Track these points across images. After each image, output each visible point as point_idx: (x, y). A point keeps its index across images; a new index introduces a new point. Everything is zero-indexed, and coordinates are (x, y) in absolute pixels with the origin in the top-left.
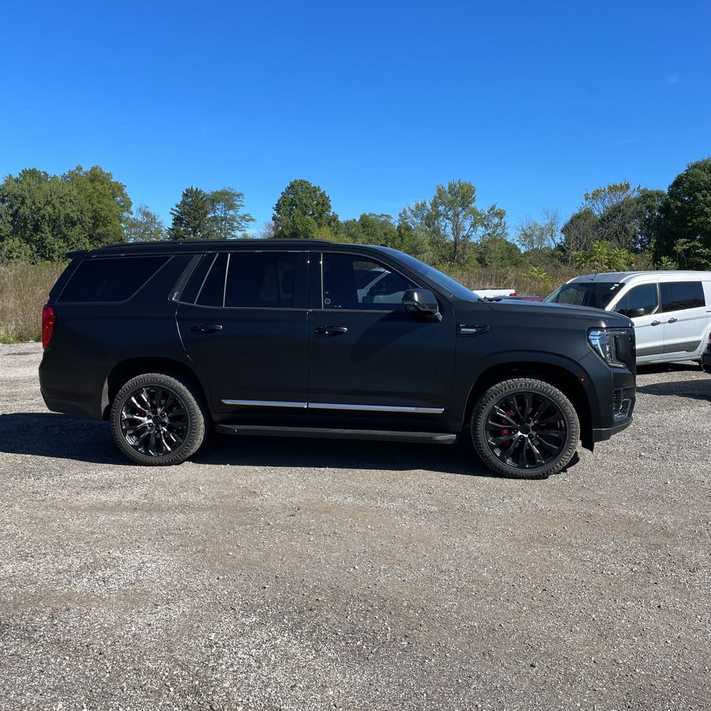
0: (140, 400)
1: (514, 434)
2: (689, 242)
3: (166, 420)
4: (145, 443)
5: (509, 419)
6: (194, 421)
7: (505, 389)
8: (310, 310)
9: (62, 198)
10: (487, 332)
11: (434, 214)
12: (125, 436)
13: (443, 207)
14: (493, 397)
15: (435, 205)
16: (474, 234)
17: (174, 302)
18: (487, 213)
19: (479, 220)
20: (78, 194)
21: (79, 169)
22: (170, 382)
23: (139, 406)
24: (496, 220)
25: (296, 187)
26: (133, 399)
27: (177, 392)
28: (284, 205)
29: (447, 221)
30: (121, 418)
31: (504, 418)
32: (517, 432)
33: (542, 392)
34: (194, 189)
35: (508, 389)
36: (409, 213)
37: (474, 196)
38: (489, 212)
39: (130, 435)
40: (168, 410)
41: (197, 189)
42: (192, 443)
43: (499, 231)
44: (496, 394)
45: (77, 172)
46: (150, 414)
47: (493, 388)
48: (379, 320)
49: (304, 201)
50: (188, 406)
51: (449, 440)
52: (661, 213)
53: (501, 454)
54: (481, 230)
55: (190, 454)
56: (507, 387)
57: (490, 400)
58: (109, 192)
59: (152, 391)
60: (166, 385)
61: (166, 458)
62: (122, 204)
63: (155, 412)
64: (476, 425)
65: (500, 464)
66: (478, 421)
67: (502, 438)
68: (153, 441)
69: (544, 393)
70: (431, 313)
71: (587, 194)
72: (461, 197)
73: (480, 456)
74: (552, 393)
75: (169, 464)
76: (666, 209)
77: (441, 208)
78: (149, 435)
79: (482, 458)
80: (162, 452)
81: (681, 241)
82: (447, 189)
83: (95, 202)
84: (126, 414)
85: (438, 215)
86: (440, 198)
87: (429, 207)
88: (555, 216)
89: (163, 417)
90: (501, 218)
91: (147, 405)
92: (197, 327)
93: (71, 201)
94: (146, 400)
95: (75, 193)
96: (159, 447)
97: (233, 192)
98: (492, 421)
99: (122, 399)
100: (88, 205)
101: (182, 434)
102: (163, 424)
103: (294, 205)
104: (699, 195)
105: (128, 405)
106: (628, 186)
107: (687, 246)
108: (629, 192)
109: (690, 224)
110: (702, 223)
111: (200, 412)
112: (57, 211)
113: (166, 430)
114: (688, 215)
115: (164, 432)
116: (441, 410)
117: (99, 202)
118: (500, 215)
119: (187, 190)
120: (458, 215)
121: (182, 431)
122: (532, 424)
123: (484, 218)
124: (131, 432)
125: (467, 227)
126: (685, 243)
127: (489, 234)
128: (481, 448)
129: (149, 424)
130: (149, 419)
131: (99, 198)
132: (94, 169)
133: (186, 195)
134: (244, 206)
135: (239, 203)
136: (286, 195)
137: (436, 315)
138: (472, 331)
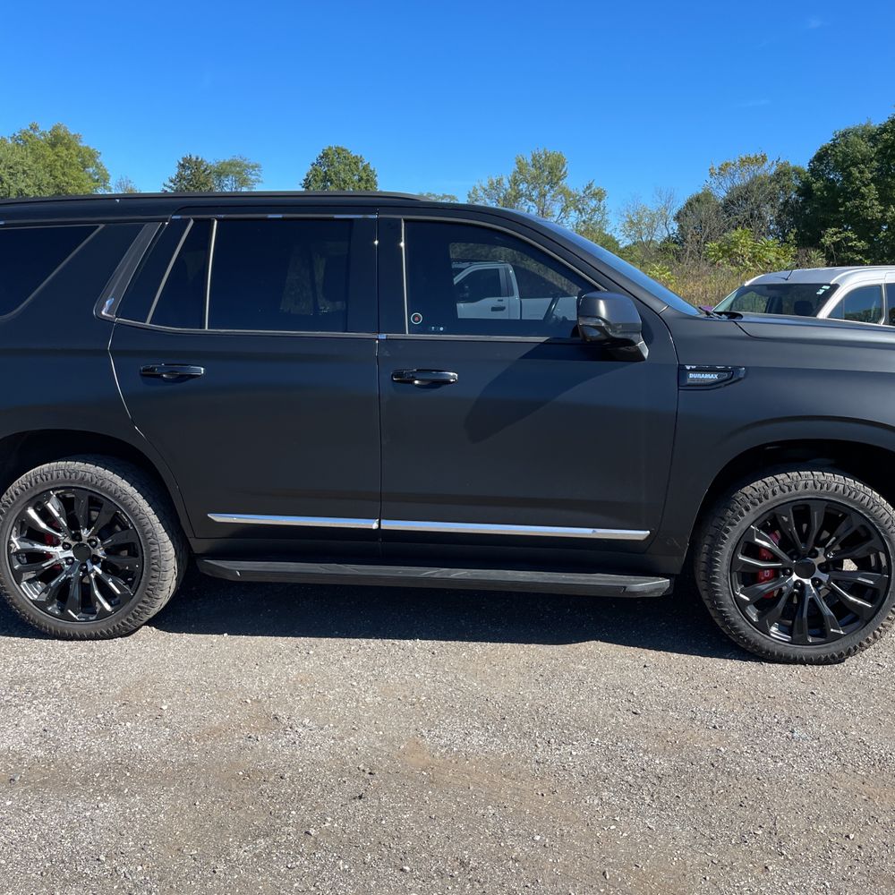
0: (45, 515)
1: (784, 579)
2: (840, 233)
3: (100, 553)
4: (62, 594)
5: (777, 549)
6: (154, 554)
7: (774, 493)
8: (383, 336)
9: (11, 167)
10: (740, 379)
11: (514, 194)
12: (19, 584)
13: (526, 185)
14: (747, 509)
15: (515, 182)
16: (565, 221)
17: (104, 320)
18: (582, 194)
19: (573, 202)
20: (35, 162)
21: (34, 128)
22: (103, 479)
23: (43, 525)
24: (593, 203)
25: (331, 157)
26: (31, 512)
27: (117, 499)
28: (315, 180)
29: (530, 203)
30: (9, 548)
31: (766, 548)
32: (791, 575)
33: (847, 499)
34: (194, 158)
35: (779, 494)
36: (480, 193)
37: (564, 170)
38: (584, 192)
39: (29, 581)
40: (103, 533)
41: (197, 159)
42: (152, 596)
43: (597, 218)
44: (755, 504)
45: (31, 132)
46: (67, 540)
47: (747, 490)
48: (525, 357)
49: (342, 175)
50: (142, 526)
51: (656, 590)
52: (800, 195)
53: (759, 616)
54: (574, 216)
55: (151, 616)
56: (777, 489)
57: (742, 515)
58: (77, 160)
59: (68, 496)
60: (95, 486)
61: (102, 626)
62: (97, 177)
63: (77, 537)
64: (711, 563)
65: (757, 636)
66: (717, 555)
67: (762, 587)
68: (75, 592)
69: (851, 501)
70: (631, 343)
71: (713, 169)
72: (549, 172)
73: (717, 620)
74: (865, 501)
75: (110, 637)
76: (806, 191)
77: (523, 187)
78: (67, 581)
79: (720, 624)
80: (94, 613)
81: (831, 230)
82: (529, 161)
83: (58, 174)
84: (20, 540)
85: (519, 195)
86: (520, 172)
87: (507, 186)
88: (670, 199)
89: (94, 547)
90: (600, 200)
91: (61, 525)
92: (152, 369)
93: (24, 172)
94: (57, 515)
95: (29, 161)
96: (87, 604)
97: (246, 163)
98: (744, 554)
99: (8, 511)
100: (47, 178)
101: (131, 578)
102: (95, 560)
103: (328, 181)
104: (854, 171)
105: (22, 523)
106: (764, 159)
107: (837, 237)
108: (766, 166)
109: (842, 209)
110: (857, 207)
111: (166, 537)
112: (5, 185)
113: (100, 572)
114: (840, 197)
115: (97, 576)
116: (642, 534)
117: (64, 174)
118: (599, 195)
119: (184, 159)
120: (544, 196)
121: (130, 574)
122: (821, 559)
123: (579, 200)
124: (31, 575)
125: (557, 212)
126: (835, 234)
127: (584, 222)
128: (720, 605)
129: (67, 559)
130: (66, 549)
131: (63, 168)
132: (56, 128)
133: (183, 166)
134: (262, 182)
135: (253, 178)
136: (317, 167)
137: (638, 345)
138: (710, 377)
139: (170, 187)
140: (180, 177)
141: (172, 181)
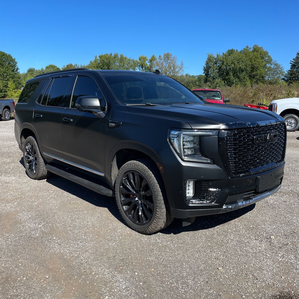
9: (238, 60)
10: (120, 126)
22: (33, 141)
26: (27, 147)
27: (34, 146)
32: (135, 198)
42: (39, 171)
50: (37, 153)
67: (127, 200)
84: (26, 154)
100: (249, 63)
112: (236, 66)
115: (34, 164)
116: (103, 174)
117: (255, 61)
124: (27, 162)
129: (32, 159)
131: (254, 59)
137: (98, 113)
138: (113, 125)
139: (293, 62)
140: (297, 58)
141: (293, 60)
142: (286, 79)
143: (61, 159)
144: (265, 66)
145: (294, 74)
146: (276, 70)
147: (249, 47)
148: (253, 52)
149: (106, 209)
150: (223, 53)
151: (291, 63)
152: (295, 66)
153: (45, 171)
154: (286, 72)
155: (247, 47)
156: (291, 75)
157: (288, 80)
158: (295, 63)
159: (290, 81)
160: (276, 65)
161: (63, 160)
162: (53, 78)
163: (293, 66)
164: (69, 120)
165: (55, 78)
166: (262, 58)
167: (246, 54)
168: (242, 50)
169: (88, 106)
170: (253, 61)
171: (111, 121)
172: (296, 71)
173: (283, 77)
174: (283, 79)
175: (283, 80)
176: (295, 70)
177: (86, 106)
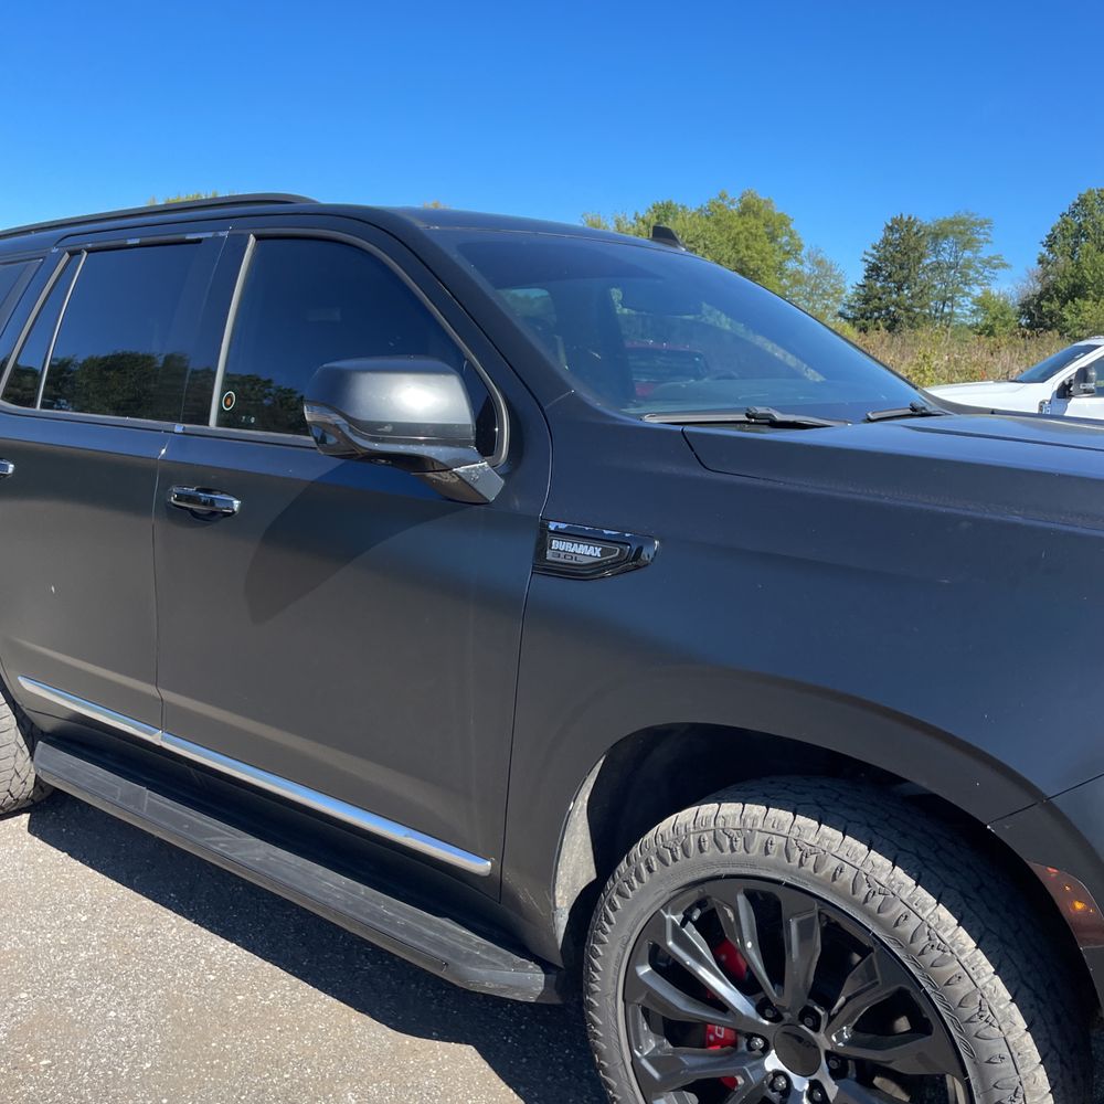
1: (751, 1058)
25: (1089, 204)
28: (1063, 235)
32: (764, 1053)
34: (905, 218)
41: (910, 218)
45: (720, 201)
62: (788, 248)
97: (972, 219)
103: (1083, 235)
117: (747, 248)
119: (893, 220)
131: (747, 240)
132: (745, 195)
133: (890, 229)
134: (991, 242)
135: (982, 237)
136: (1068, 219)
137: (461, 470)
138: (588, 552)
139: (872, 255)
140: (886, 242)
141: (874, 248)
142: (849, 313)
143: (151, 734)
144: (780, 268)
145: (875, 297)
146: (820, 282)
147: (730, 197)
148: (742, 214)
149: (468, 1052)
150: (636, 214)
151: (866, 261)
152: (880, 269)
153: (23, 774)
154: (850, 291)
155: (723, 197)
156: (867, 301)
157: (855, 319)
158: (879, 259)
159: (864, 321)
160: (820, 263)
161: (163, 739)
162: (74, 254)
163: (874, 271)
164: (212, 502)
165: (90, 251)
166: (773, 239)
167: (717, 222)
168: (705, 205)
169: (394, 424)
170: (741, 247)
171: (562, 526)
172: (882, 287)
173: (840, 308)
174: (841, 314)
175: (839, 319)
176: (879, 285)
177: (386, 424)
